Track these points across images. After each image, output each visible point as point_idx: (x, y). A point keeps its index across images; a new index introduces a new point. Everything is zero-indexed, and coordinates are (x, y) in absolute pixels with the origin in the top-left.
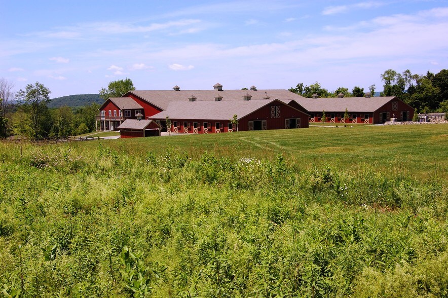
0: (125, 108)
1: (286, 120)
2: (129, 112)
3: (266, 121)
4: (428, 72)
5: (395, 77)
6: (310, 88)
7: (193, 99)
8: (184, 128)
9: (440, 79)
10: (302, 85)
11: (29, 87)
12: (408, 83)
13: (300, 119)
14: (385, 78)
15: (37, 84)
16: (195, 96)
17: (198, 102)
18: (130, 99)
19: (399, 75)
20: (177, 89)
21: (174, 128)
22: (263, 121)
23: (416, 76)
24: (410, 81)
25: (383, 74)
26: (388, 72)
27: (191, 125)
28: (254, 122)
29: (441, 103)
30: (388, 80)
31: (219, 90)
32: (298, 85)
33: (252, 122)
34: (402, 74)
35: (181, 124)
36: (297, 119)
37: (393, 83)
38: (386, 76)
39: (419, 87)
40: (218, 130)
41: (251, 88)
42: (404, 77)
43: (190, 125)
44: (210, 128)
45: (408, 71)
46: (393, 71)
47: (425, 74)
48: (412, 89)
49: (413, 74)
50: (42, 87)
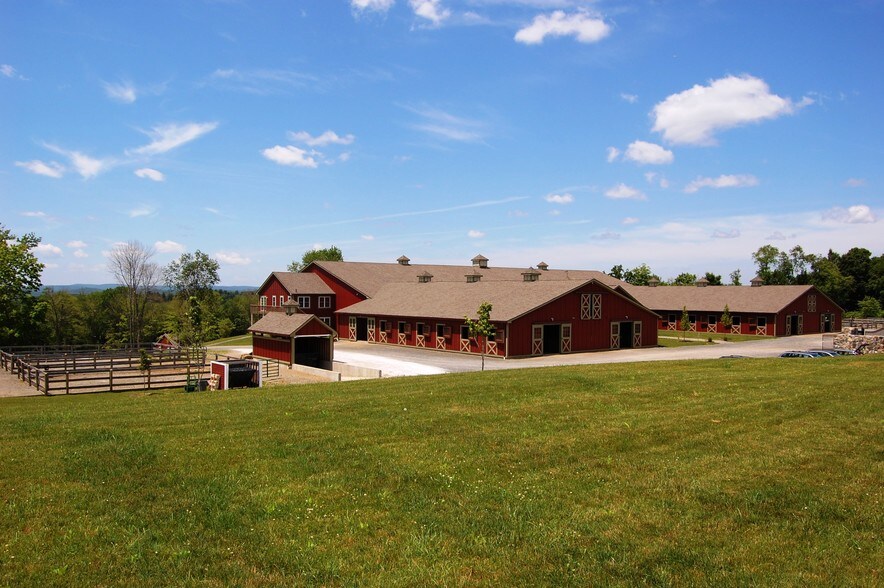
0: (299, 292)
1: (612, 323)
2: (307, 300)
3: (570, 325)
4: (831, 251)
5: (777, 258)
6: (633, 273)
7: (426, 278)
8: (399, 335)
9: (852, 264)
10: (620, 268)
11: (185, 258)
12: (799, 269)
13: (640, 322)
14: (759, 259)
15: (198, 254)
16: (431, 273)
17: (435, 284)
18: (314, 277)
19: (783, 254)
20: (404, 262)
21: (381, 333)
22: (563, 325)
23: (811, 258)
24: (801, 264)
25: (756, 252)
26: (763, 250)
27: (413, 329)
28: (545, 327)
29: (860, 303)
30: (764, 262)
31: (482, 267)
32: (614, 269)
33: (541, 326)
34: (788, 253)
35: (394, 327)
36: (636, 322)
37: (772, 268)
38: (760, 257)
39: (815, 275)
40: (465, 342)
41: (539, 266)
42: (792, 258)
43: (409, 328)
44: (448, 336)
45: (799, 249)
46: (772, 249)
47: (825, 255)
48: (804, 276)
49: (806, 254)
50: (205, 258)
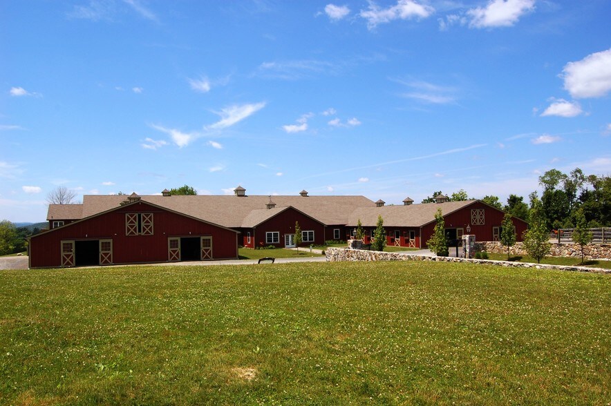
3: (111, 240)
5: (560, 180)
13: (210, 237)
14: (545, 182)
19: (566, 176)
23: (592, 178)
24: (581, 184)
25: (543, 175)
26: (549, 173)
30: (549, 184)
33: (72, 242)
34: (569, 175)
37: (558, 188)
38: (546, 179)
39: (598, 193)
42: (573, 179)
45: (579, 171)
46: (557, 172)
48: (586, 196)
49: (586, 174)
